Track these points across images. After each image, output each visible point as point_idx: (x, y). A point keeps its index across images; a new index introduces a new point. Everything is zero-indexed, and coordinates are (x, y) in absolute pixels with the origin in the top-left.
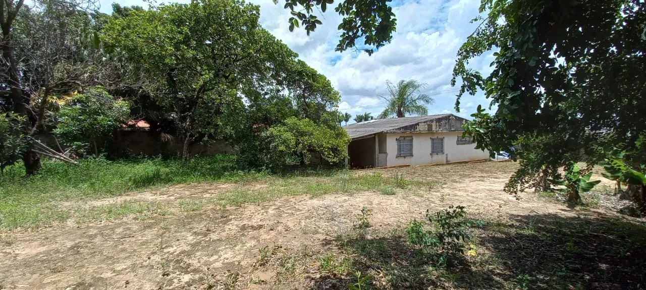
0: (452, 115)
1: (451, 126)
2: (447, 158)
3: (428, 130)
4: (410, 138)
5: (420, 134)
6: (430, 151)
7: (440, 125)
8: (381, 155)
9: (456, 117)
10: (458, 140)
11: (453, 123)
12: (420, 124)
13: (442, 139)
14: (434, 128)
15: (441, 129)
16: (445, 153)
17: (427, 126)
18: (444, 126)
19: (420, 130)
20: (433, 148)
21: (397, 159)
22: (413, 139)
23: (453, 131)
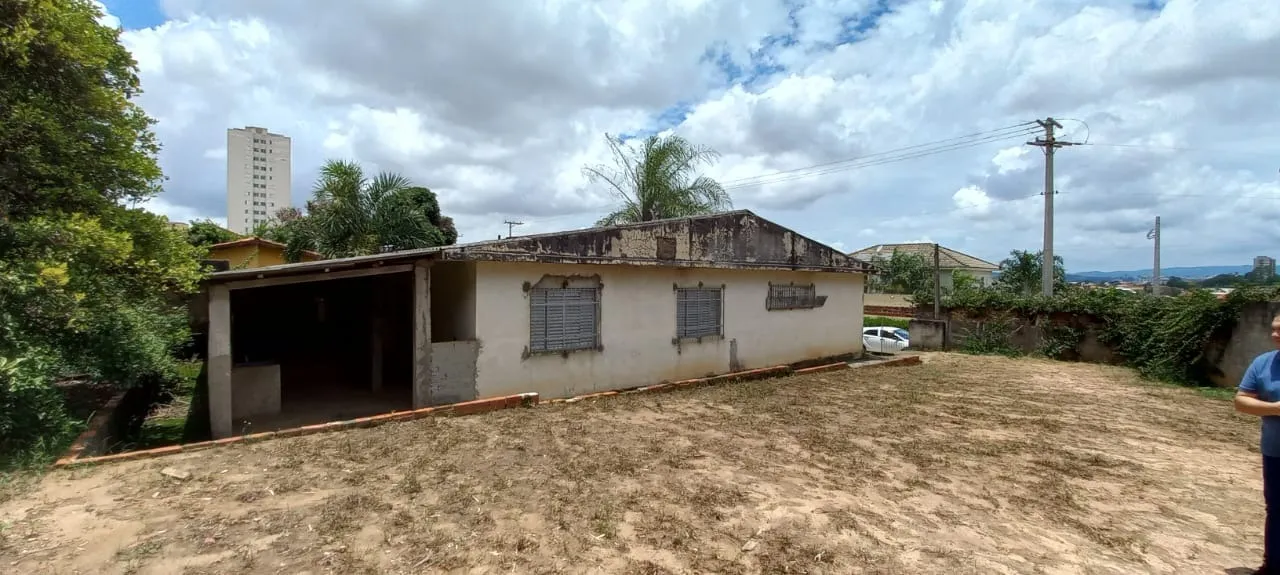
0: (749, 214)
1: (744, 250)
2: (733, 353)
3: (660, 257)
4: (590, 284)
5: (628, 270)
6: (671, 329)
7: (704, 244)
8: (442, 349)
9: (760, 221)
10: (770, 297)
11: (752, 237)
12: (624, 233)
13: (717, 293)
14: (682, 251)
15: (710, 258)
16: (729, 337)
17: (654, 243)
18: (720, 246)
19: (624, 256)
20: (683, 320)
21: (527, 362)
22: (601, 286)
23: (751, 265)
